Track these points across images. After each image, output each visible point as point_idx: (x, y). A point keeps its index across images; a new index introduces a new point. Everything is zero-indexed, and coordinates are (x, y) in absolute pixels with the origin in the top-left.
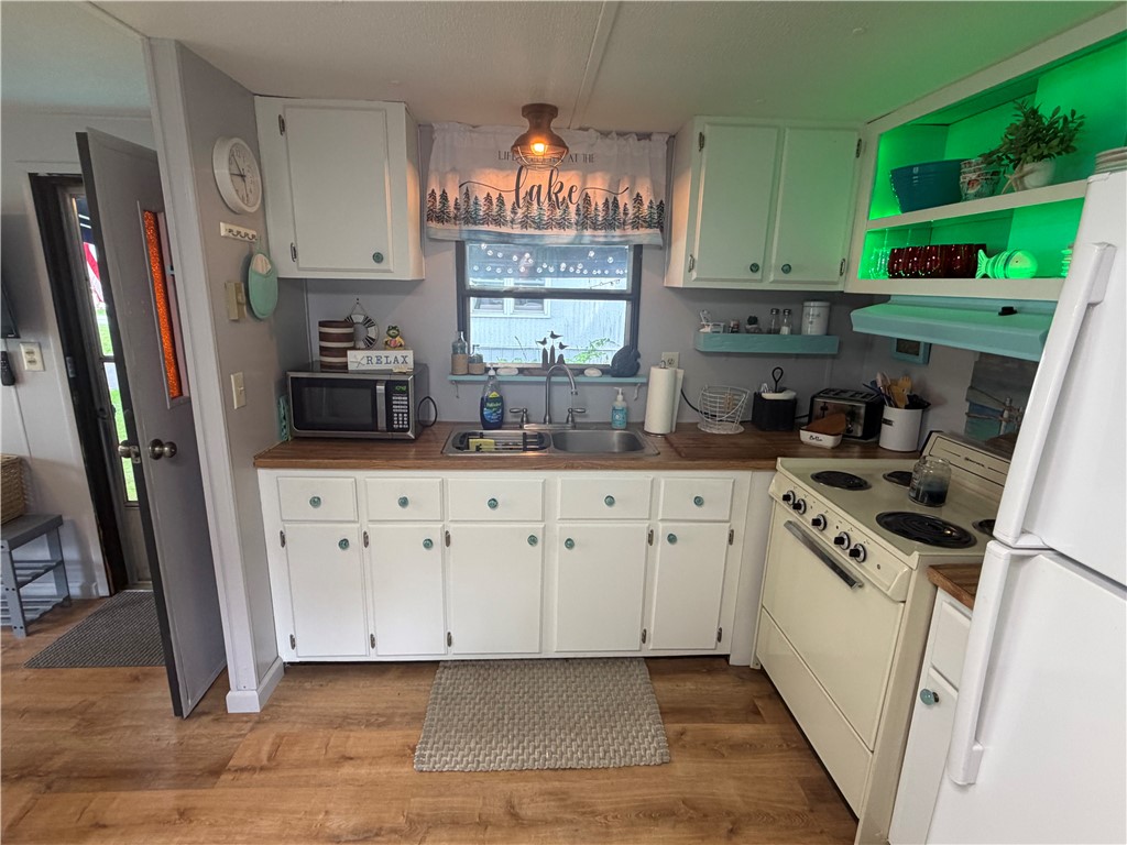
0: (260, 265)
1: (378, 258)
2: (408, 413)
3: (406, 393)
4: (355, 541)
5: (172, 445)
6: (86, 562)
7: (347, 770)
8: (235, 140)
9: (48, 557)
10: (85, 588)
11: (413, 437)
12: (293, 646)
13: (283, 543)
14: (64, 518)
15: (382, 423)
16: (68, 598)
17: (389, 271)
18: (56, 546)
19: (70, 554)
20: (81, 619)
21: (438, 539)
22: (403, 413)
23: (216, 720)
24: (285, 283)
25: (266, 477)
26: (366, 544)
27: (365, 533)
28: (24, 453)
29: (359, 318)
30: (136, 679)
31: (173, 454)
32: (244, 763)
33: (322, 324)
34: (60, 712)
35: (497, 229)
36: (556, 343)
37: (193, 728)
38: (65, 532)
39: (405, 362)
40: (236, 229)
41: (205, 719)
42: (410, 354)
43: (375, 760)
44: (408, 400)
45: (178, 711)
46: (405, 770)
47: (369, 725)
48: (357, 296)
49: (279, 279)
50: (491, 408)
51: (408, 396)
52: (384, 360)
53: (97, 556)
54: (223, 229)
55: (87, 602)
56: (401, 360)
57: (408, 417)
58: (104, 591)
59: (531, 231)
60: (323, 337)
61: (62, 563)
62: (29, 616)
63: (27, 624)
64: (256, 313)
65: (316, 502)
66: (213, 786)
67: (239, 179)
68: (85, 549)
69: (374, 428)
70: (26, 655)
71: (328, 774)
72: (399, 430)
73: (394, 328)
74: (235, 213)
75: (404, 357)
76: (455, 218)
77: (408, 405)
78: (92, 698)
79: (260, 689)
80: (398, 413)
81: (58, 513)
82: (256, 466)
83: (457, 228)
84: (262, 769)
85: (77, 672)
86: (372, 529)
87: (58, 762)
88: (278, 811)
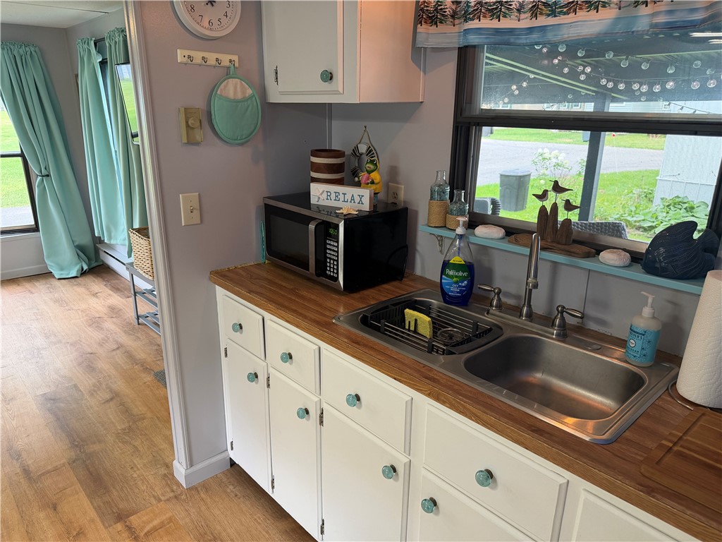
0: (231, 89)
1: (328, 76)
3: (337, 238)
13: (226, 355)
15: (312, 265)
17: (337, 92)
22: (334, 261)
26: (268, 385)
27: (268, 375)
29: (363, 148)
33: (313, 154)
35: (494, 24)
36: (560, 199)
39: (361, 202)
40: (196, 55)
42: (368, 194)
44: (338, 247)
48: (365, 124)
50: (452, 277)
51: (337, 242)
52: (341, 197)
54: (180, 56)
56: (357, 199)
57: (338, 263)
59: (542, 21)
64: (223, 137)
72: (331, 278)
74: (203, 39)
76: (453, 17)
77: (338, 252)
79: (191, 470)
80: (330, 258)
83: (456, 29)
86: (271, 374)
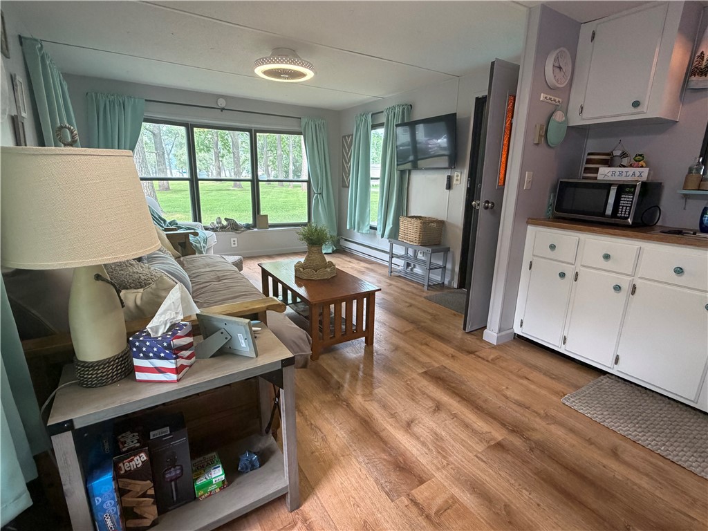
0: (559, 116)
1: (636, 104)
2: (631, 207)
3: (633, 193)
4: (570, 275)
5: (493, 204)
6: (453, 270)
7: (525, 382)
8: (562, 48)
9: (441, 264)
10: (450, 282)
11: (630, 223)
12: (521, 326)
13: (530, 268)
14: (451, 250)
15: (609, 211)
16: (443, 283)
17: (642, 113)
18: (445, 261)
19: (449, 266)
20: (446, 291)
21: (626, 287)
22: (627, 207)
23: (478, 339)
24: (571, 129)
25: (531, 230)
26: (576, 280)
27: (577, 273)
28: (445, 219)
29: (617, 153)
30: (455, 315)
31: (492, 207)
32: (481, 355)
33: (589, 154)
34: (429, 313)
37: (468, 337)
38: (450, 255)
39: (640, 175)
40: (548, 97)
41: (473, 337)
42: (645, 171)
43: (540, 386)
44: (633, 198)
45: (464, 329)
46: (555, 398)
47: (545, 374)
49: (568, 127)
51: (633, 195)
52: (624, 174)
53: (457, 269)
54: (542, 97)
55: (449, 288)
56: (637, 174)
57: (630, 210)
58: (455, 286)
60: (588, 161)
61: (445, 267)
62: (430, 283)
63: (429, 286)
64: (549, 143)
65: (553, 247)
66: (467, 355)
67: (558, 70)
68: (454, 266)
69: (603, 214)
70: (425, 294)
71: (514, 378)
72: (621, 218)
73: (640, 155)
74: (551, 89)
75: (641, 173)
77: (632, 201)
78: (439, 313)
79: (499, 335)
80: (623, 206)
81: (448, 246)
82: (528, 223)
84: (488, 361)
85: (438, 305)
86: (582, 271)
87: (423, 324)
88: (486, 375)
